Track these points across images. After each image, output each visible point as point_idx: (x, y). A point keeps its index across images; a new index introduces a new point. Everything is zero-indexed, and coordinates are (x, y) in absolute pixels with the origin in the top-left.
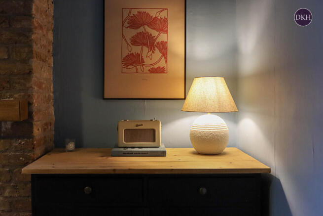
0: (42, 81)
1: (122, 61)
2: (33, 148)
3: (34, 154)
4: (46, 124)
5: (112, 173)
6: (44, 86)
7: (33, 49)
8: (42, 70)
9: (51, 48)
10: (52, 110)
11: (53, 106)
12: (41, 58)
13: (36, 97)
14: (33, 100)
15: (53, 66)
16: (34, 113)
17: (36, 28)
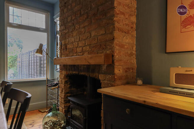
0: (125, 44)
1: (181, 24)
2: (115, 80)
3: (115, 84)
4: (128, 68)
5: (143, 103)
6: (126, 47)
7: (115, 26)
8: (124, 38)
9: (135, 26)
10: (135, 61)
11: (136, 59)
12: (123, 31)
13: (117, 52)
14: (115, 54)
15: (136, 36)
16: (115, 61)
17: (118, 14)
